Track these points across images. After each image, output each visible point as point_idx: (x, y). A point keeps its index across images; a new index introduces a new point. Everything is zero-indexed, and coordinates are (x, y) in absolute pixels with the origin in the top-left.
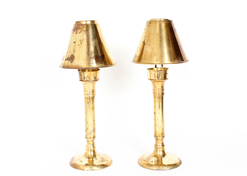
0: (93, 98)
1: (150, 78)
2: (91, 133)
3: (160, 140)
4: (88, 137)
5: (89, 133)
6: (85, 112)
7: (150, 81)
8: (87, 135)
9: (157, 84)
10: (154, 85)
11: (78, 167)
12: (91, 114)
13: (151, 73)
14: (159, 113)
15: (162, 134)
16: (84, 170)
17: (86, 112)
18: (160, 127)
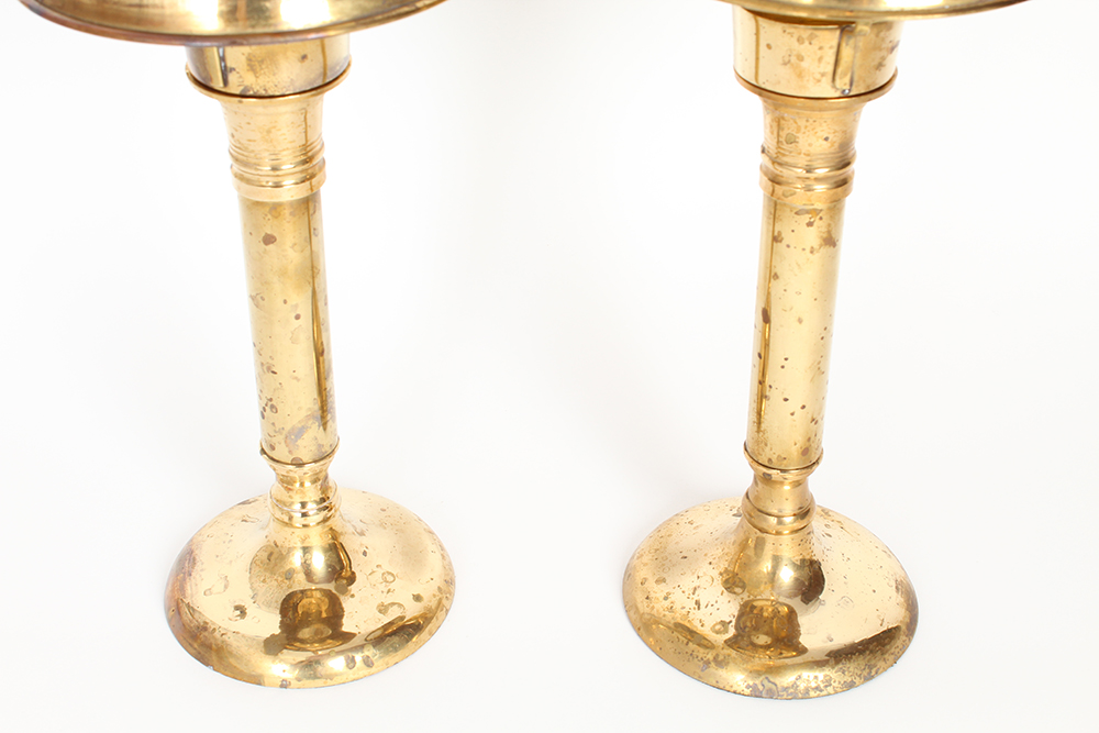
0: (308, 205)
1: (756, 80)
2: (299, 432)
3: (787, 488)
4: (281, 452)
5: (284, 432)
6: (253, 298)
7: (756, 101)
8: (274, 440)
9: (802, 123)
10: (780, 128)
11: (221, 659)
12: (298, 317)
13: (769, 46)
14: (800, 321)
15: (806, 452)
16: (257, 680)
17: (258, 299)
18: (799, 412)
